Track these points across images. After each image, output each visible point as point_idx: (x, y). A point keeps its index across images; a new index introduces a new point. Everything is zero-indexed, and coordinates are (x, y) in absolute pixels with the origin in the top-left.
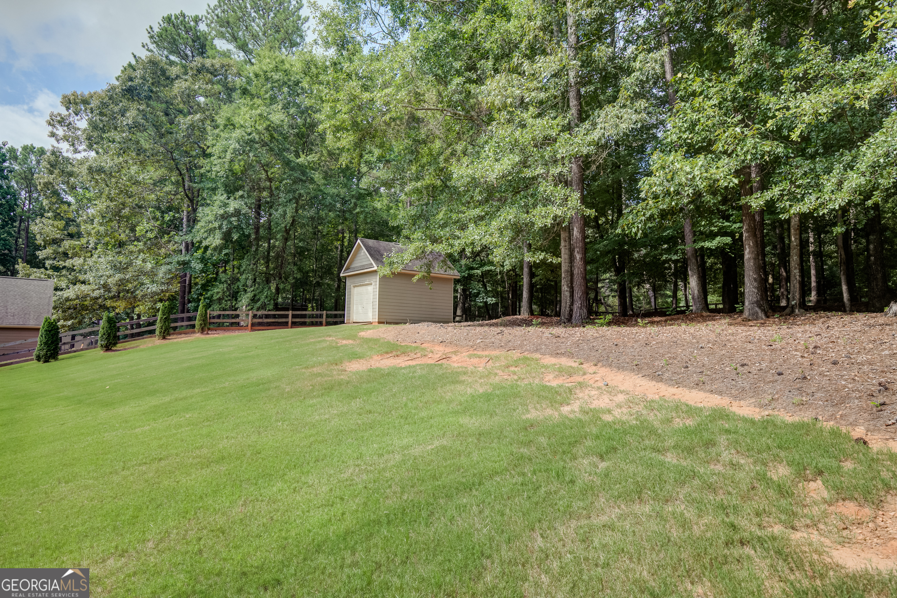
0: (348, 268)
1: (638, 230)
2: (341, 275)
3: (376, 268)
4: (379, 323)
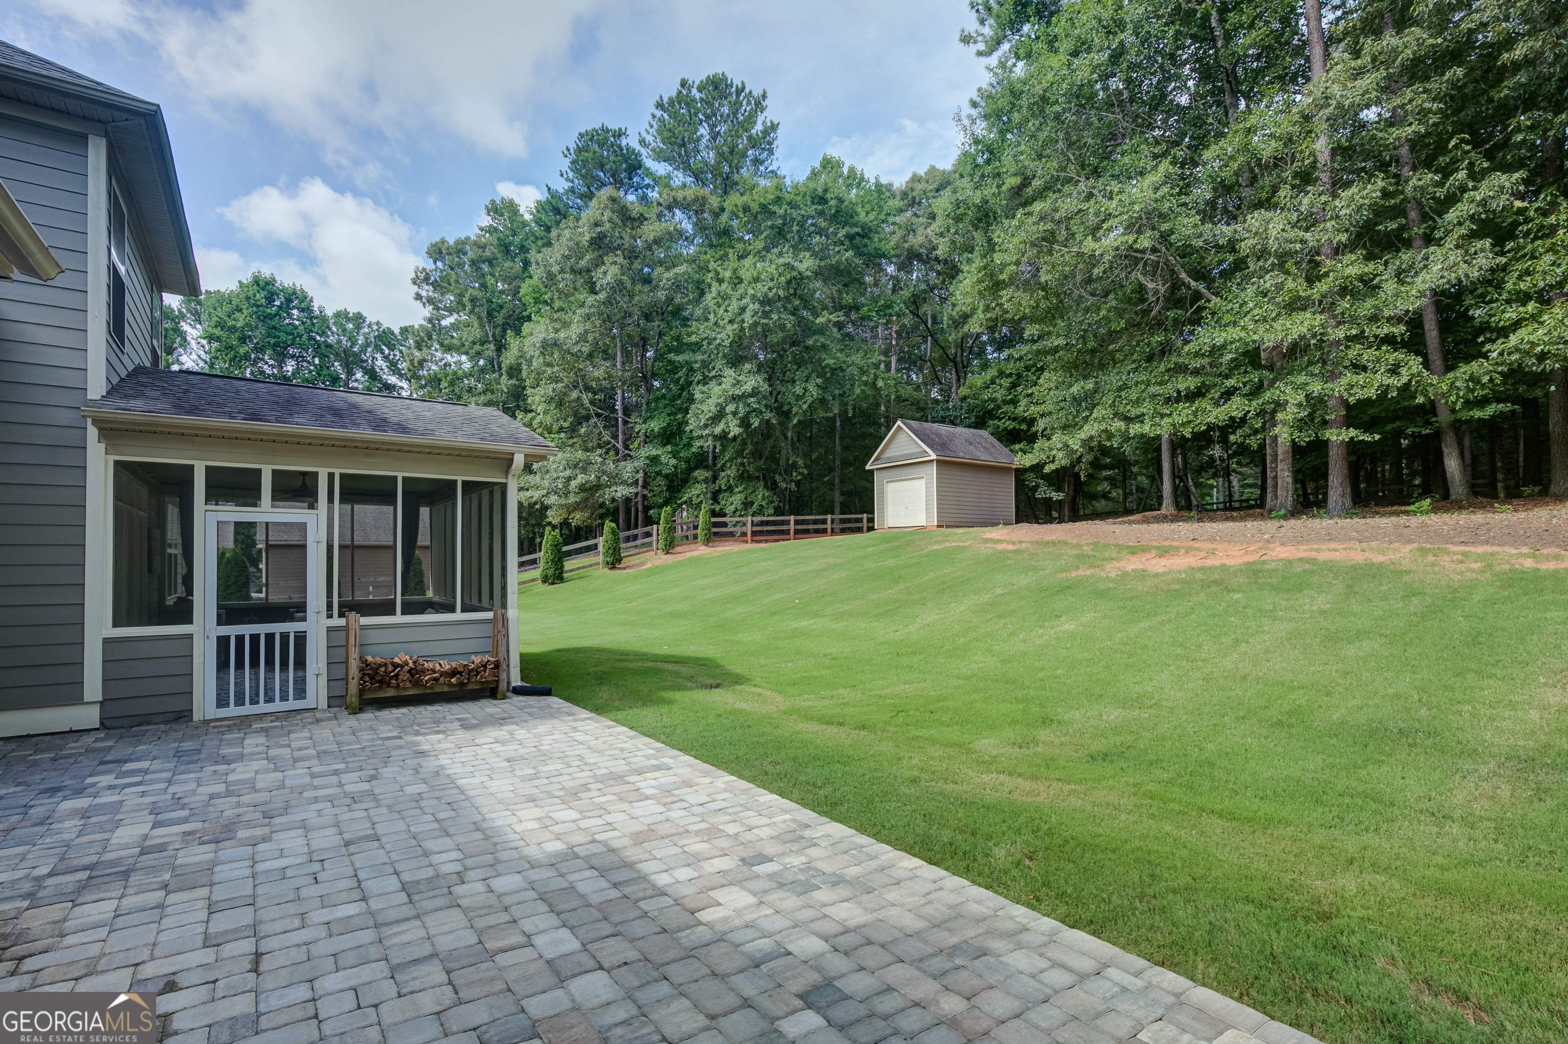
0: (877, 459)
1: (1457, 400)
2: (868, 467)
3: (933, 456)
4: (938, 526)
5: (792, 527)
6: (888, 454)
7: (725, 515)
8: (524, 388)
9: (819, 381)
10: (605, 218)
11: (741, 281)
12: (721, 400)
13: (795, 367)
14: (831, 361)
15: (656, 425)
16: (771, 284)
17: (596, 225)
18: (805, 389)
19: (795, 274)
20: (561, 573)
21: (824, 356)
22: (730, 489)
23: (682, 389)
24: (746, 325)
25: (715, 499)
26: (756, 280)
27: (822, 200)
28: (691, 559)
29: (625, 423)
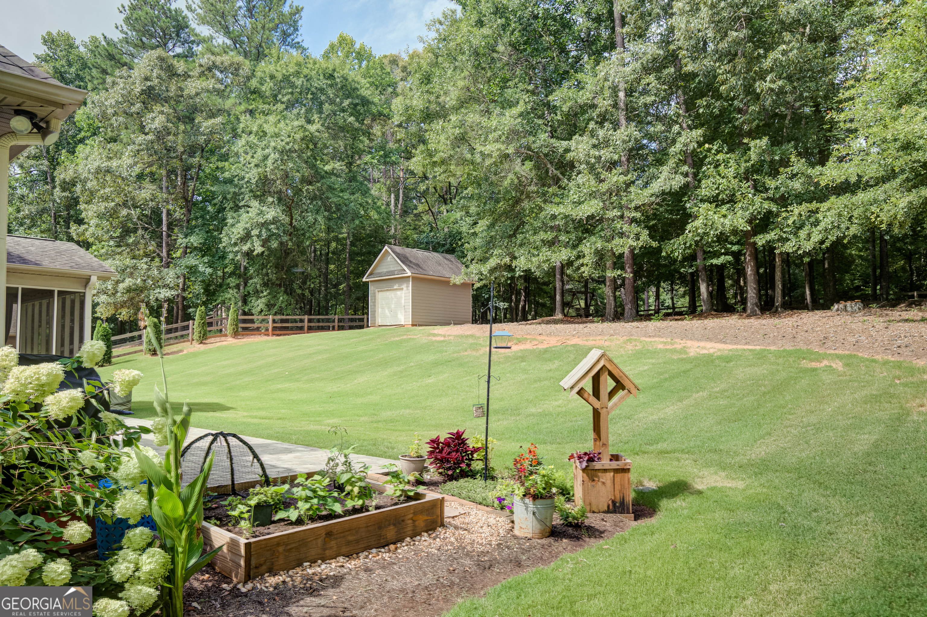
0: (371, 274)
2: (364, 280)
3: (409, 274)
4: (413, 325)
5: (306, 324)
6: (379, 271)
7: (253, 315)
8: (77, 203)
9: (326, 214)
10: (155, 75)
11: (265, 134)
12: (248, 225)
13: (309, 201)
14: (335, 200)
15: (195, 240)
16: (288, 140)
17: (147, 79)
18: (316, 220)
19: (307, 133)
20: (110, 358)
21: (330, 195)
22: (257, 292)
23: (219, 212)
24: (268, 169)
25: (245, 302)
26: (277, 135)
27: (331, 77)
28: (219, 349)
29: (169, 236)
